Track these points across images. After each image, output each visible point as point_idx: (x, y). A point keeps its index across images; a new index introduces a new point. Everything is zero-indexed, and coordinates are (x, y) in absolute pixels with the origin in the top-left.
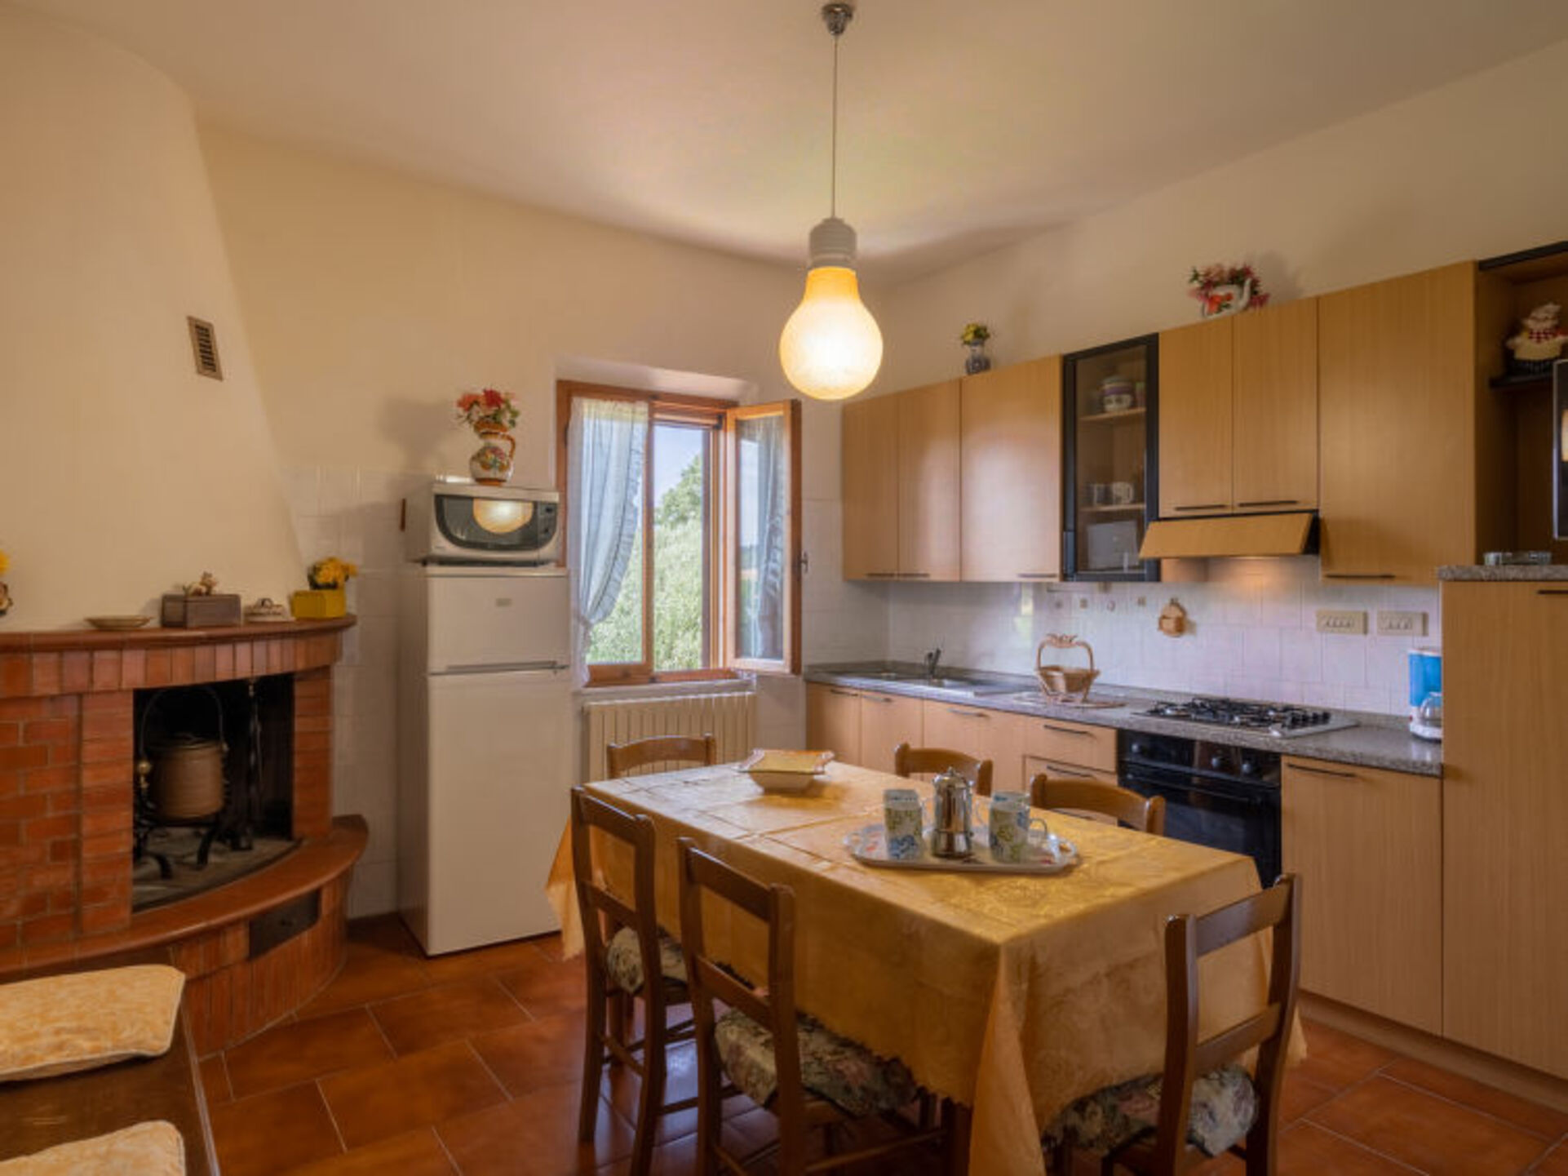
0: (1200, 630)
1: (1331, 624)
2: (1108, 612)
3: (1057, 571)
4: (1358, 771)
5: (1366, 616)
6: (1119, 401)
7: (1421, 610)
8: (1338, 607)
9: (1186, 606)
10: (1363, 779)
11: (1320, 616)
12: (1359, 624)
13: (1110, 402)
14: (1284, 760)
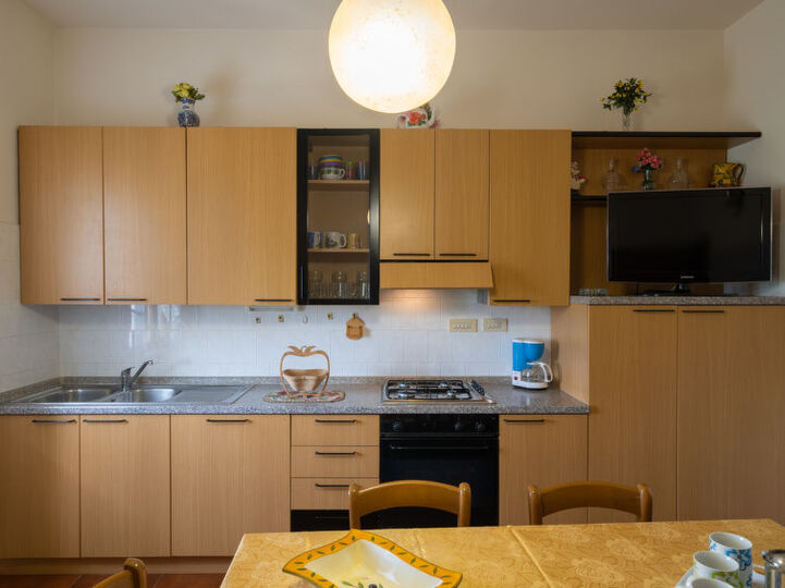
0: (372, 333)
1: (458, 327)
2: (303, 325)
3: (293, 296)
4: (545, 417)
5: (477, 321)
6: (336, 172)
7: (505, 317)
8: (462, 317)
9: (364, 319)
10: (548, 421)
11: (452, 322)
12: (473, 326)
13: (329, 172)
14: (501, 418)
